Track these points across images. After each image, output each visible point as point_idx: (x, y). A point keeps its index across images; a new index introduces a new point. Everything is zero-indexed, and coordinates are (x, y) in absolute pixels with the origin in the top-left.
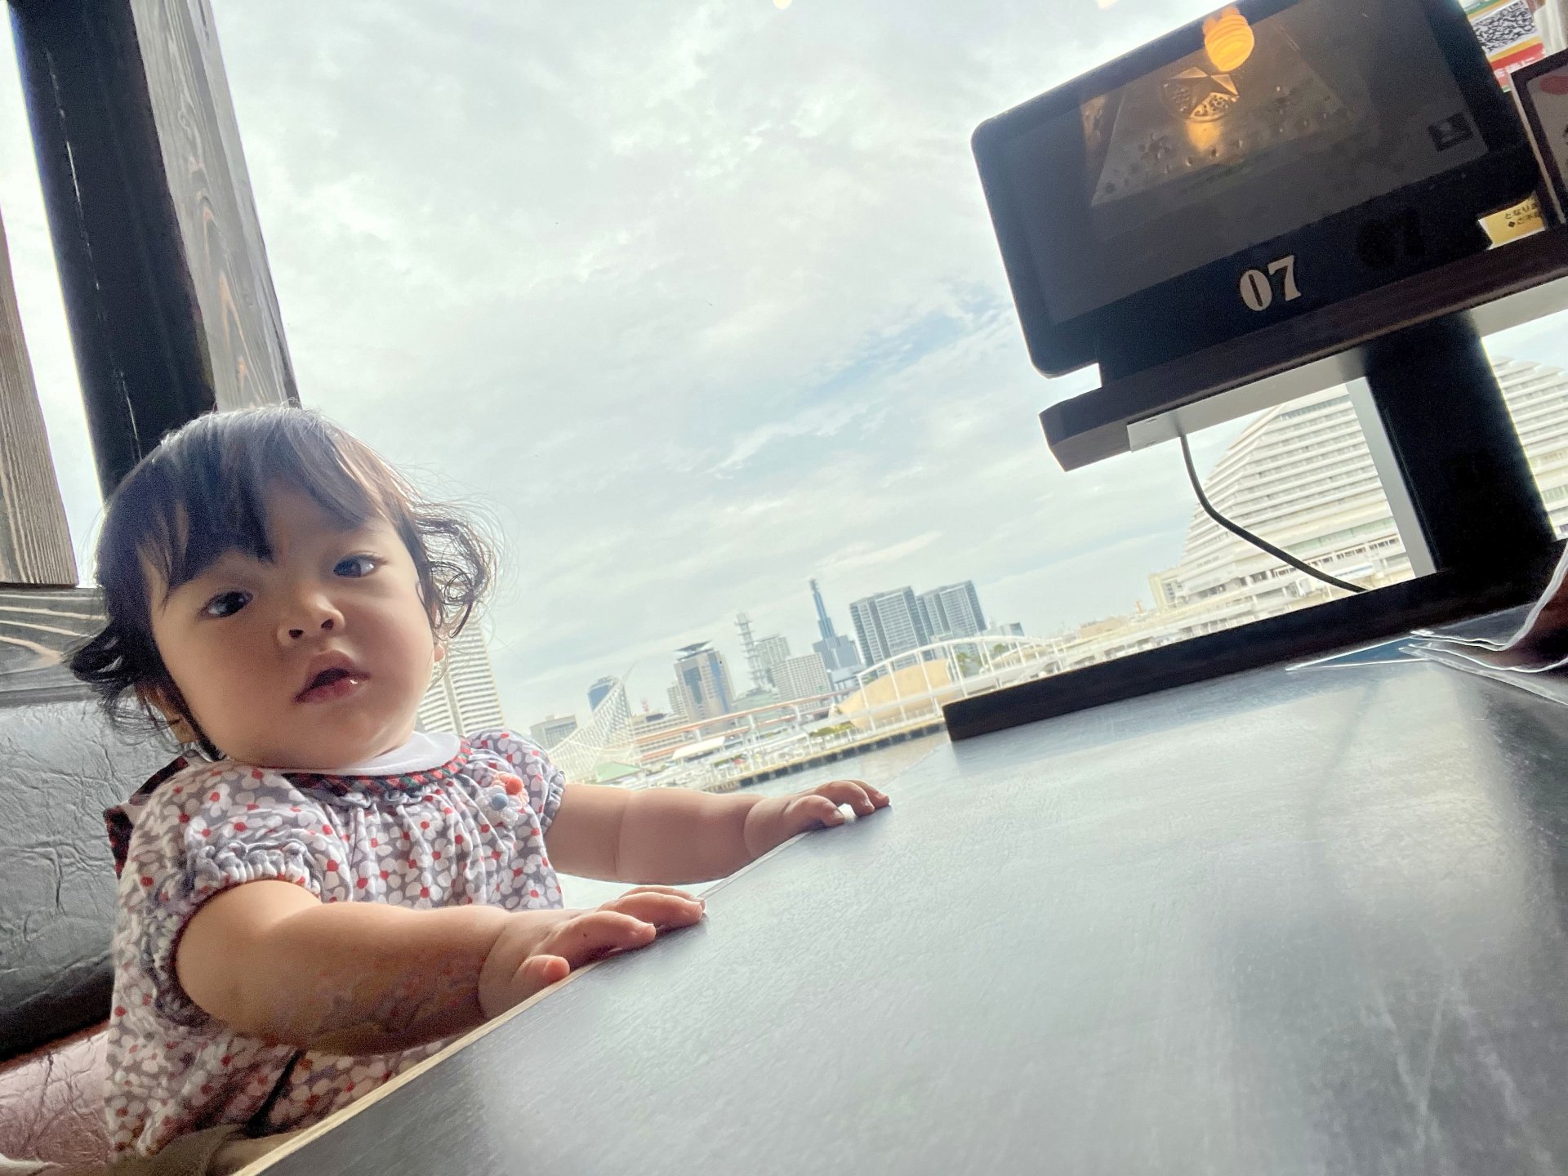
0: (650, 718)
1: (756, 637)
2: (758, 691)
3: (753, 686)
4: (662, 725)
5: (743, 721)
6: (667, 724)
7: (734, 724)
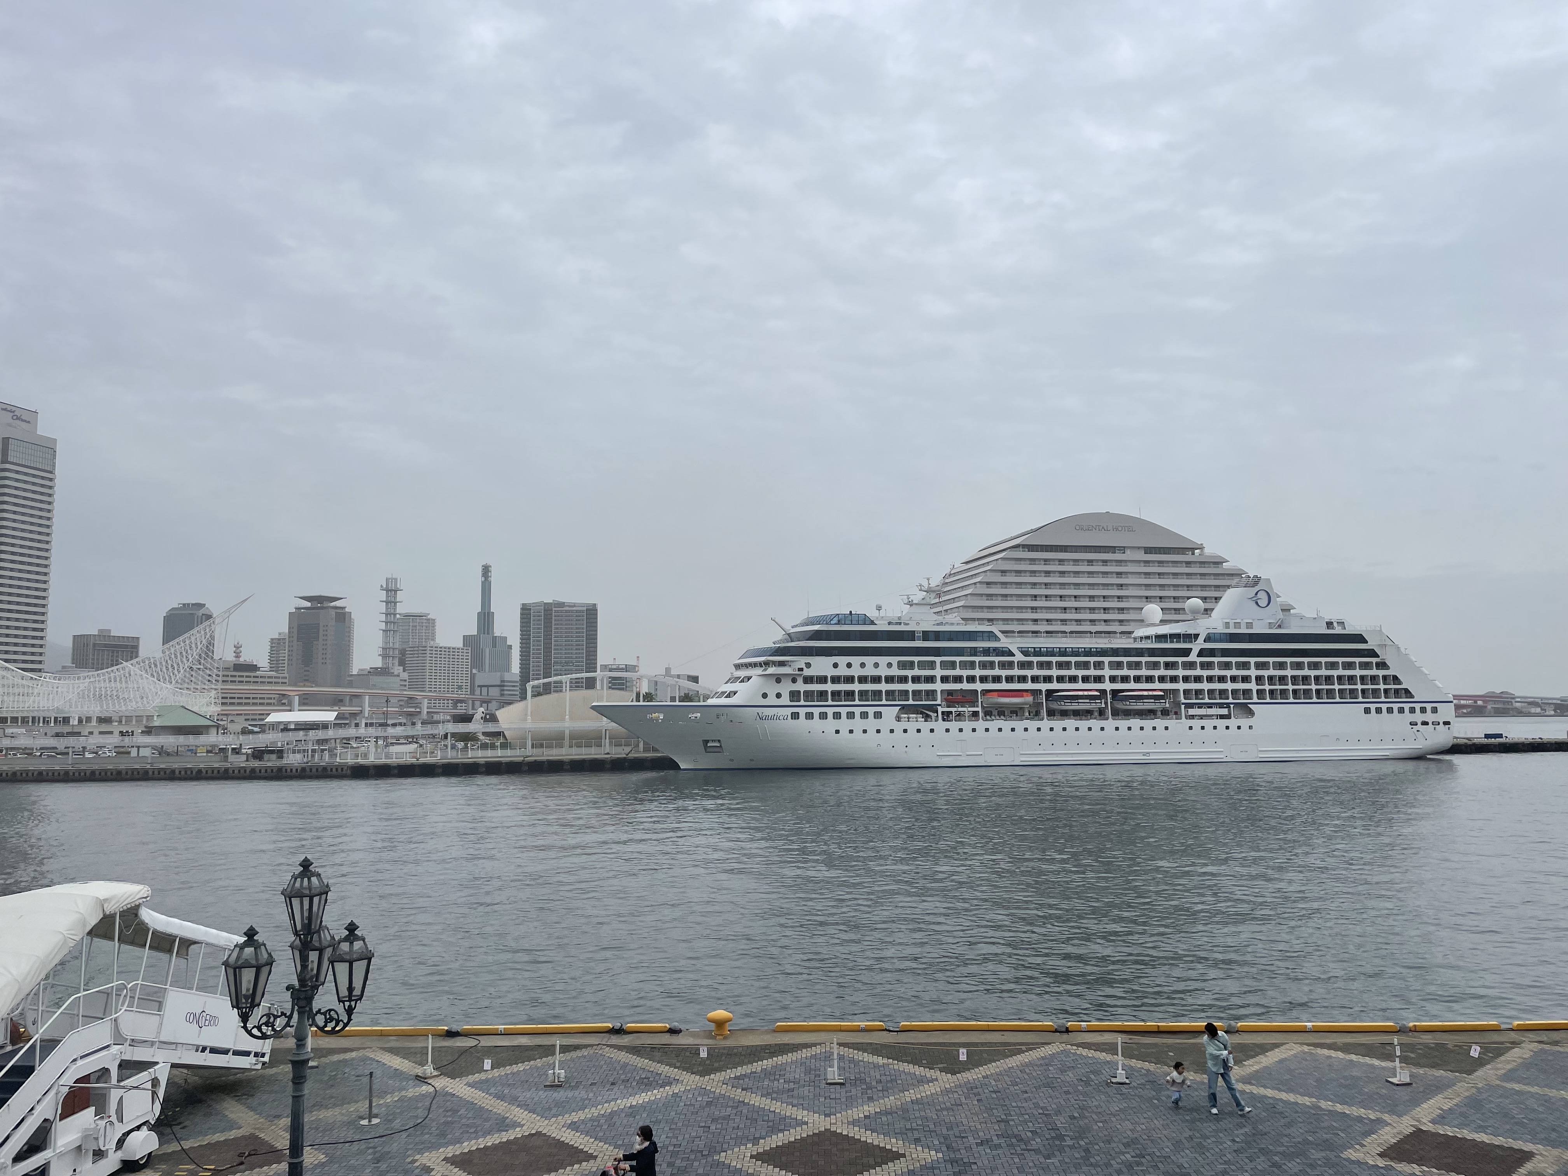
0: (239, 667)
1: (401, 609)
2: (383, 672)
3: (378, 663)
4: (252, 680)
5: (355, 700)
6: (259, 680)
7: (341, 701)
